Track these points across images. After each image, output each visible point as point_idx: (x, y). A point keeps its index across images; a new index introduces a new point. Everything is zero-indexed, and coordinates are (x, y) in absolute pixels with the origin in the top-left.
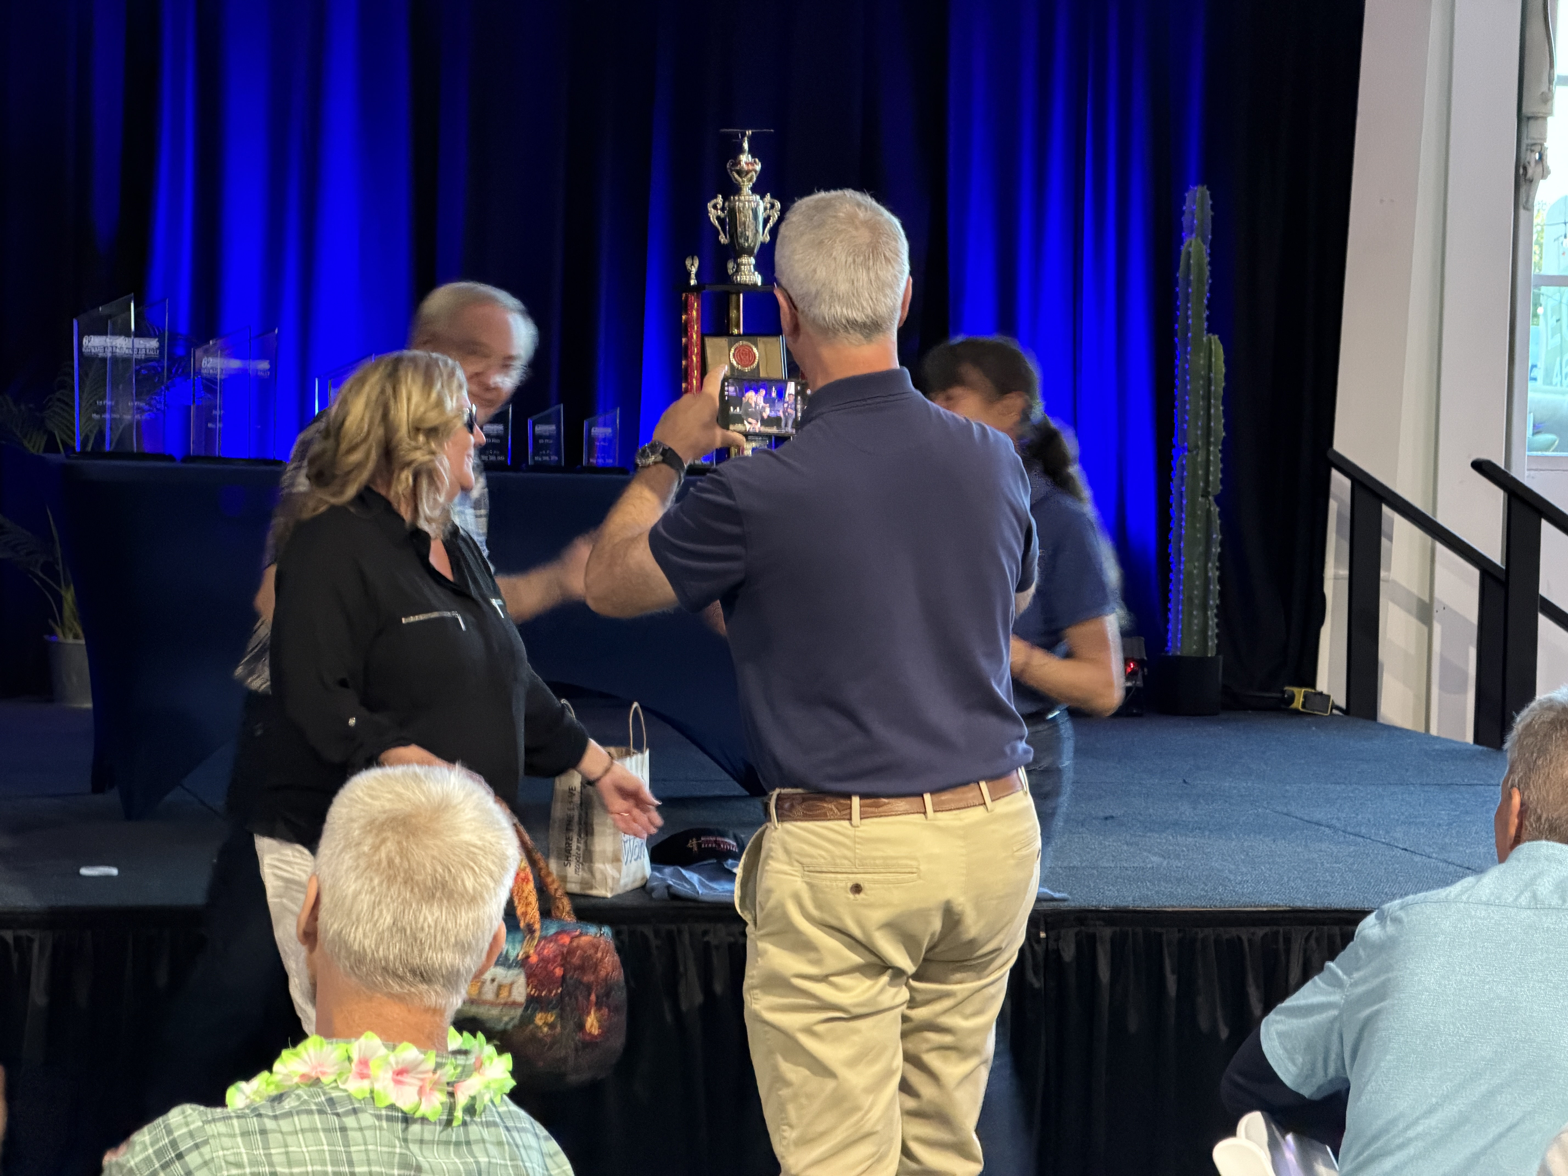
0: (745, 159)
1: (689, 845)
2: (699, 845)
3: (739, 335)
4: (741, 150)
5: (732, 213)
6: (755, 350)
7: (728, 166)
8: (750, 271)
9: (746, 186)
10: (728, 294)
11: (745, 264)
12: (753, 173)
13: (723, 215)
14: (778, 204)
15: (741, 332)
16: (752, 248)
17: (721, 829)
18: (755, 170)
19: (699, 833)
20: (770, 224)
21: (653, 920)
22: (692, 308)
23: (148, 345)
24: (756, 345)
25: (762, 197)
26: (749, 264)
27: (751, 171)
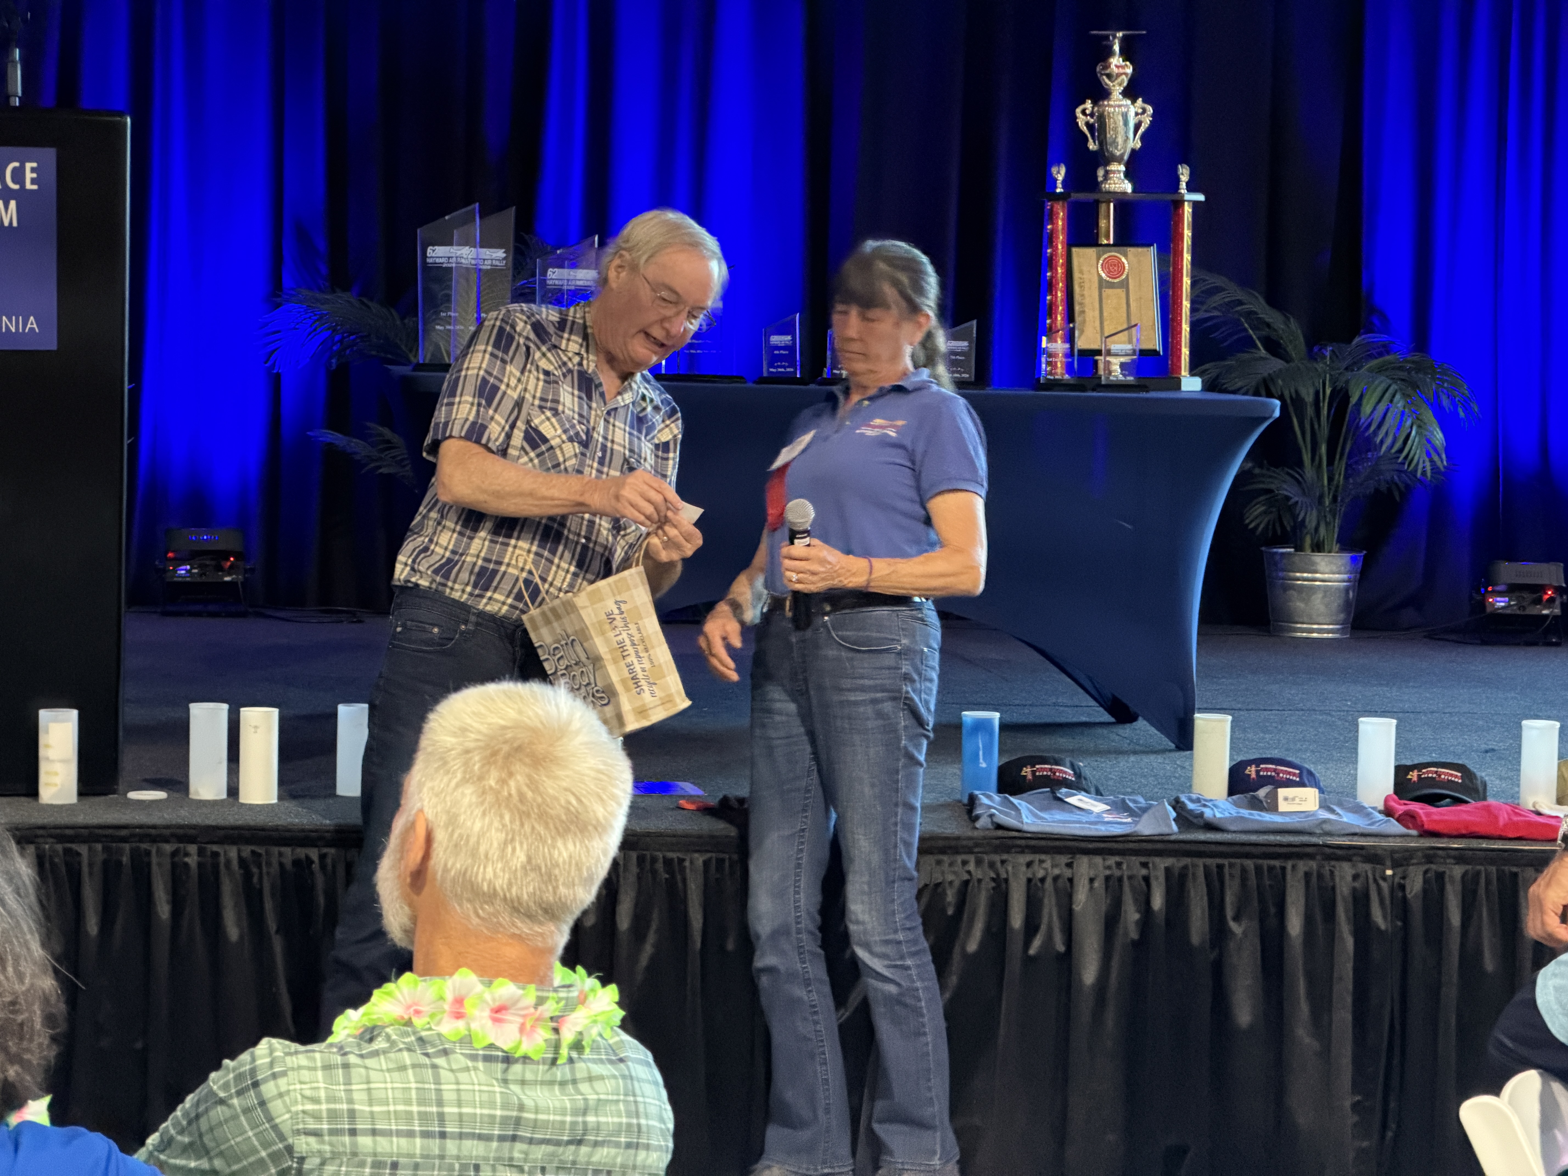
0: (1116, 61)
1: (1023, 773)
2: (1034, 772)
3: (1108, 245)
4: (1110, 53)
5: (1102, 119)
6: (1123, 260)
7: (1098, 69)
8: (1119, 178)
9: (1117, 90)
10: (1097, 203)
11: (1114, 172)
12: (1124, 77)
13: (1092, 121)
14: (1150, 109)
15: (1112, 242)
16: (1122, 155)
17: (1056, 756)
18: (1126, 74)
19: (1033, 761)
20: (1142, 130)
21: (976, 850)
22: (1057, 218)
23: (494, 255)
24: (1126, 256)
25: (1134, 102)
26: (1119, 172)
27: (1122, 74)
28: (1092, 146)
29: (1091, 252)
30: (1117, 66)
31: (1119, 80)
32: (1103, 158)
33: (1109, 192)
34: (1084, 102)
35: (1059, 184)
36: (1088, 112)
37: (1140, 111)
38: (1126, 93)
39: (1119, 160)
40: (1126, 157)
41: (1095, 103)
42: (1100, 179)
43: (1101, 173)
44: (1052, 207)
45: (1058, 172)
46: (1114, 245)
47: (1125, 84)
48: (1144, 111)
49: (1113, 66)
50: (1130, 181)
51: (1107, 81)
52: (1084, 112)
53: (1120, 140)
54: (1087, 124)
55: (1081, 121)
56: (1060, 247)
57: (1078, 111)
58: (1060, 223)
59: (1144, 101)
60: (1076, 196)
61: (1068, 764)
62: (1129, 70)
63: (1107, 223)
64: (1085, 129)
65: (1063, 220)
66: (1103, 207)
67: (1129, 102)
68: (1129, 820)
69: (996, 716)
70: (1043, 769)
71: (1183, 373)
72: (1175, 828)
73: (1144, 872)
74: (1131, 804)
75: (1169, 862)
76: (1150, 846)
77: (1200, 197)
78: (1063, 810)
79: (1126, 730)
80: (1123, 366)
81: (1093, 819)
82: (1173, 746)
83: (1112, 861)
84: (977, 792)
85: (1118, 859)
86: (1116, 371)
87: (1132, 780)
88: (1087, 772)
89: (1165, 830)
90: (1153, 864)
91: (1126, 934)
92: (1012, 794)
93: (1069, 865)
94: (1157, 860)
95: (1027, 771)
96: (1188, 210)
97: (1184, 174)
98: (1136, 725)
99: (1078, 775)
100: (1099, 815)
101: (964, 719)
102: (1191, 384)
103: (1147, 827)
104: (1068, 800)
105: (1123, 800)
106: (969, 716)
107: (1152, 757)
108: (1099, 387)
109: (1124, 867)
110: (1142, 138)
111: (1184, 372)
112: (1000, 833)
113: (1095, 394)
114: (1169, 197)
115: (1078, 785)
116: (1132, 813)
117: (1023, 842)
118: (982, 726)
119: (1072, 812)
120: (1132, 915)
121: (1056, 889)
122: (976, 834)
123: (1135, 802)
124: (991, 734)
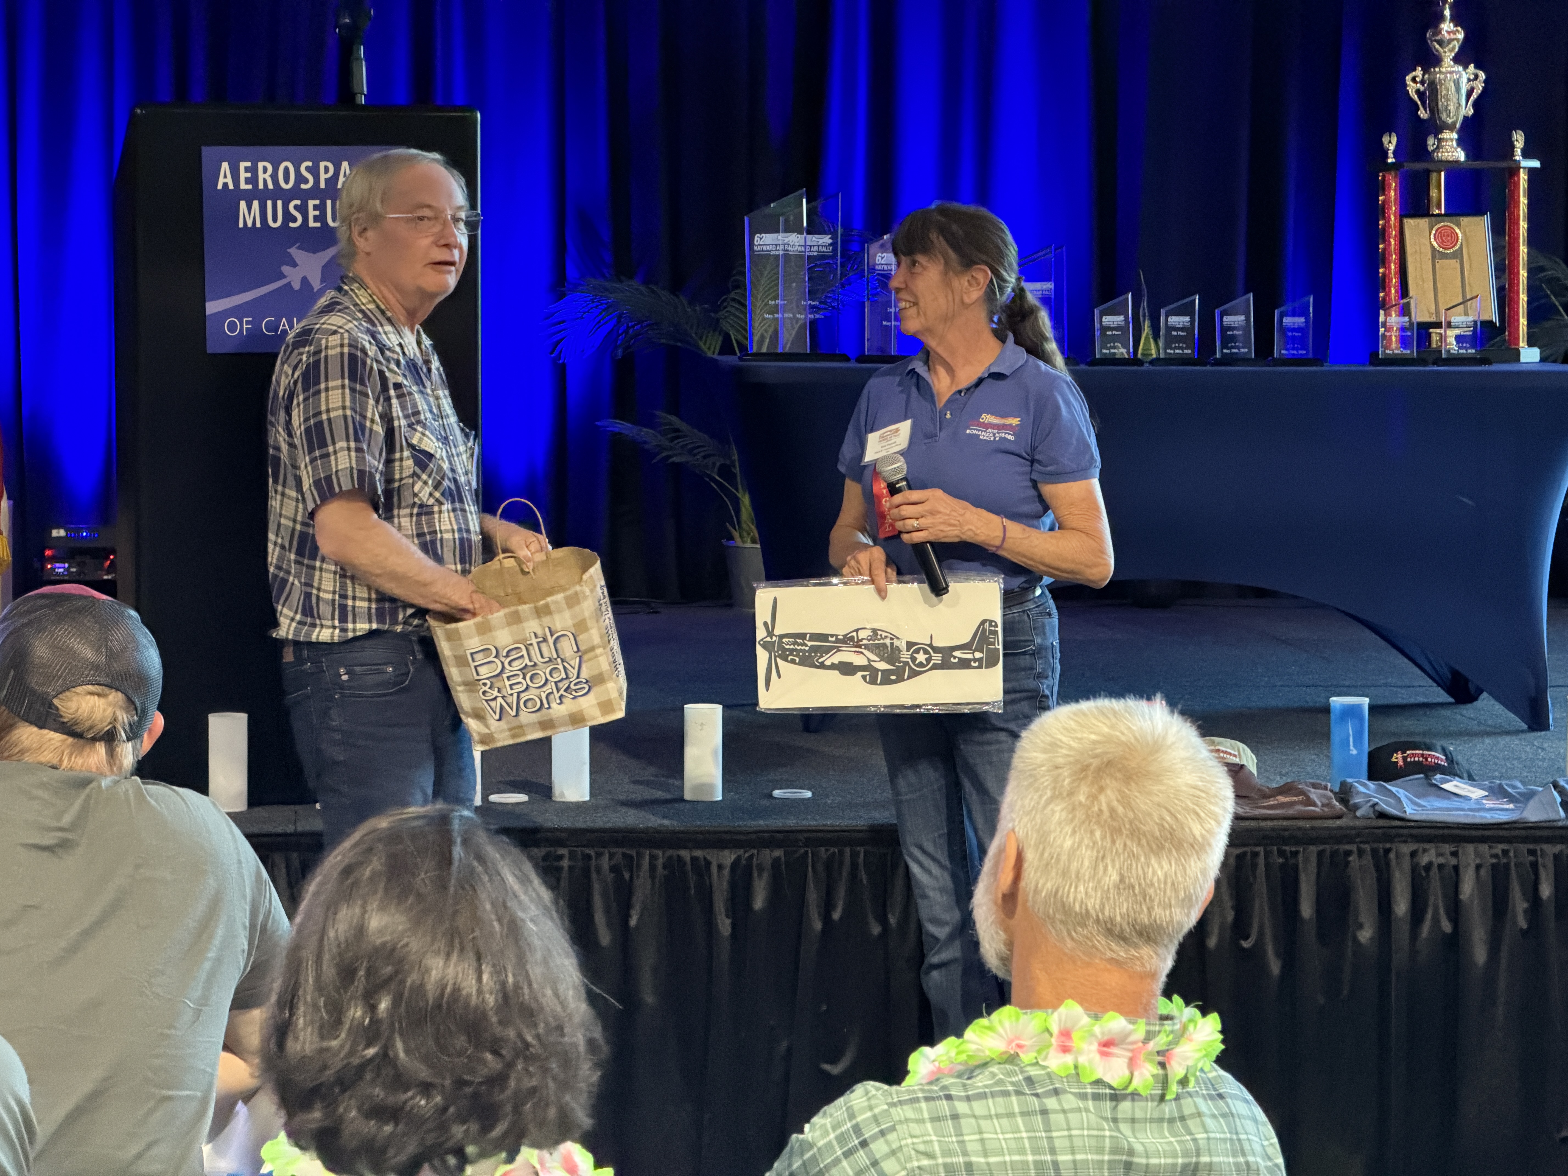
0: (1447, 26)
1: (1394, 759)
2: (1404, 758)
3: (1440, 215)
5: (1433, 86)
7: (1428, 35)
8: (1452, 147)
9: (1448, 56)
10: (1428, 172)
11: (1447, 140)
12: (1455, 42)
13: (1422, 88)
14: (1482, 75)
15: (1443, 212)
16: (1454, 123)
17: (1428, 741)
18: (1458, 40)
19: (1403, 747)
20: (1475, 96)
21: (1357, 840)
22: (1390, 188)
23: (821, 241)
24: (1459, 226)
25: (1466, 67)
26: (1452, 140)
27: (1453, 40)
28: (1423, 114)
29: (1423, 222)
30: (1449, 33)
31: (1451, 46)
32: (1435, 127)
33: (1441, 161)
34: (1415, 70)
35: (1391, 154)
36: (1418, 79)
37: (1472, 77)
38: (1457, 60)
39: (1451, 128)
40: (1458, 126)
41: (1425, 71)
42: (1430, 148)
43: (1431, 142)
44: (1384, 177)
45: (1390, 142)
46: (1445, 215)
47: (1457, 50)
48: (1476, 77)
49: (1444, 32)
50: (1463, 149)
51: (1437, 46)
52: (1414, 80)
53: (1452, 108)
54: (1418, 92)
55: (1412, 88)
56: (1393, 218)
57: (1408, 78)
58: (1392, 193)
59: (1476, 67)
60: (1409, 166)
61: (1439, 748)
62: (1461, 36)
63: (1438, 192)
64: (1416, 97)
65: (1395, 191)
66: (1434, 176)
67: (1461, 68)
68: (1511, 806)
69: (1366, 700)
70: (1415, 755)
71: (1521, 344)
72: (1562, 814)
73: (1531, 858)
74: (1510, 790)
75: (1558, 848)
76: (1538, 833)
77: (1536, 164)
78: (1438, 796)
79: (1468, 711)
80: (1459, 338)
81: (1474, 806)
82: (1525, 727)
83: (1499, 848)
84: (1349, 780)
85: (1504, 846)
86: (1450, 344)
87: (1496, 764)
88: (1459, 758)
89: (1553, 816)
90: (1541, 850)
91: (1515, 923)
92: (1387, 780)
93: (1455, 854)
94: (1546, 847)
95: (1398, 757)
96: (1523, 177)
97: (1519, 140)
98: (1478, 704)
99: (1450, 759)
100: (1478, 801)
101: (1332, 704)
102: (1530, 355)
103: (1533, 813)
104: (1442, 786)
105: (1500, 786)
106: (1337, 701)
107: (1507, 739)
108: (1439, 360)
109: (1512, 854)
110: (1476, 105)
111: (1523, 343)
112: (1382, 822)
113: (1436, 368)
114: (1503, 164)
115: (1451, 770)
116: (1512, 799)
117: (1406, 831)
118: (1351, 712)
119: (1449, 799)
120: (1519, 905)
121: (1442, 879)
122: (1358, 823)
123: (1514, 787)
124: (1361, 719)
